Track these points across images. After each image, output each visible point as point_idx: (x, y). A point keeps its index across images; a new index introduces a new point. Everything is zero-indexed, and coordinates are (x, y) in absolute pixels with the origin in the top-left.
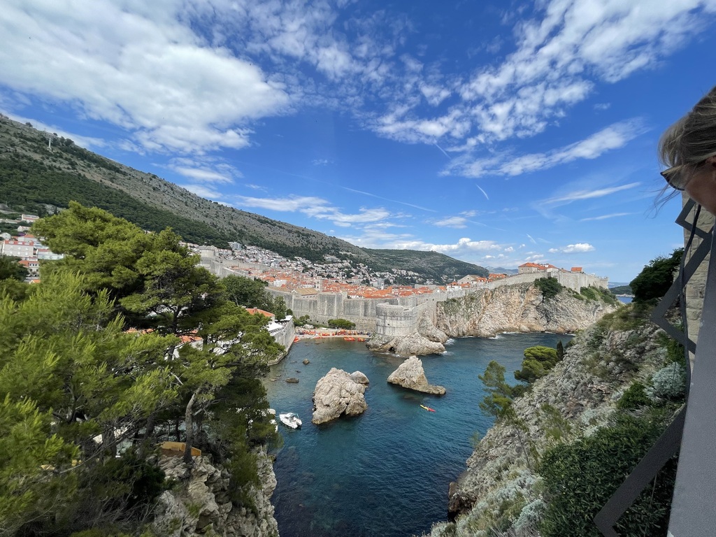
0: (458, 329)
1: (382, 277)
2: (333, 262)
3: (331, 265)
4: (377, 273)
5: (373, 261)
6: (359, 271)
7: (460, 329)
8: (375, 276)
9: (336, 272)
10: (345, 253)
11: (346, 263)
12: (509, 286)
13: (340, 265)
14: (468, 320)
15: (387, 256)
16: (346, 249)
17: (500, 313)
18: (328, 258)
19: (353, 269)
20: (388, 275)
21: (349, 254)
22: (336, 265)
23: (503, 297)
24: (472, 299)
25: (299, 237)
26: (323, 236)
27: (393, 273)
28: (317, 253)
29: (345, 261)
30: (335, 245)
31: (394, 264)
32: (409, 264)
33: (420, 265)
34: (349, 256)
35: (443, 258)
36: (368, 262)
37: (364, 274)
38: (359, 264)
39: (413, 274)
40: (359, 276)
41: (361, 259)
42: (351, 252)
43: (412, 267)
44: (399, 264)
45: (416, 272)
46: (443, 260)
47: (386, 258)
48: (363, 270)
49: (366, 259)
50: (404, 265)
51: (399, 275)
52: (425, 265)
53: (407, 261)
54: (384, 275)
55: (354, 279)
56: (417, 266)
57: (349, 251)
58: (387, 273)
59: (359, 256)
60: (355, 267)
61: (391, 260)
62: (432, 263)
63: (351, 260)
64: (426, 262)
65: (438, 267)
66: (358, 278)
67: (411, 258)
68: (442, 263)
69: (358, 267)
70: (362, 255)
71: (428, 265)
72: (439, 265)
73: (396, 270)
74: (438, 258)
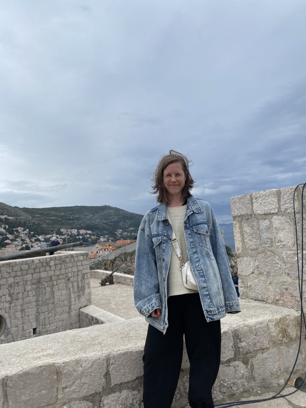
1: (46, 240)
4: (40, 237)
5: (36, 222)
6: (17, 237)
8: (38, 240)
12: (129, 253)
15: (54, 216)
19: (8, 236)
21: (3, 217)
23: (123, 265)
27: (61, 234)
31: (62, 224)
32: (80, 222)
33: (93, 222)
34: (3, 220)
35: (117, 212)
36: (30, 225)
37: (23, 240)
38: (17, 228)
39: (85, 232)
40: (16, 243)
41: (20, 222)
42: (6, 214)
43: (85, 225)
44: (69, 223)
45: (88, 230)
46: (117, 214)
47: (53, 218)
48: (22, 235)
49: (27, 221)
50: (74, 223)
51: (68, 235)
52: (98, 221)
53: (78, 219)
54: (50, 237)
55: (8, 247)
56: (89, 223)
57: (4, 213)
58: (54, 235)
59: (18, 219)
60: (11, 233)
61: (59, 219)
62: (105, 218)
63: (7, 225)
64: (99, 217)
65: (112, 222)
66: (14, 246)
67: (82, 215)
68: (116, 218)
69: (15, 233)
70: (21, 217)
71: (102, 221)
72: (113, 220)
73: (65, 230)
74: (112, 212)
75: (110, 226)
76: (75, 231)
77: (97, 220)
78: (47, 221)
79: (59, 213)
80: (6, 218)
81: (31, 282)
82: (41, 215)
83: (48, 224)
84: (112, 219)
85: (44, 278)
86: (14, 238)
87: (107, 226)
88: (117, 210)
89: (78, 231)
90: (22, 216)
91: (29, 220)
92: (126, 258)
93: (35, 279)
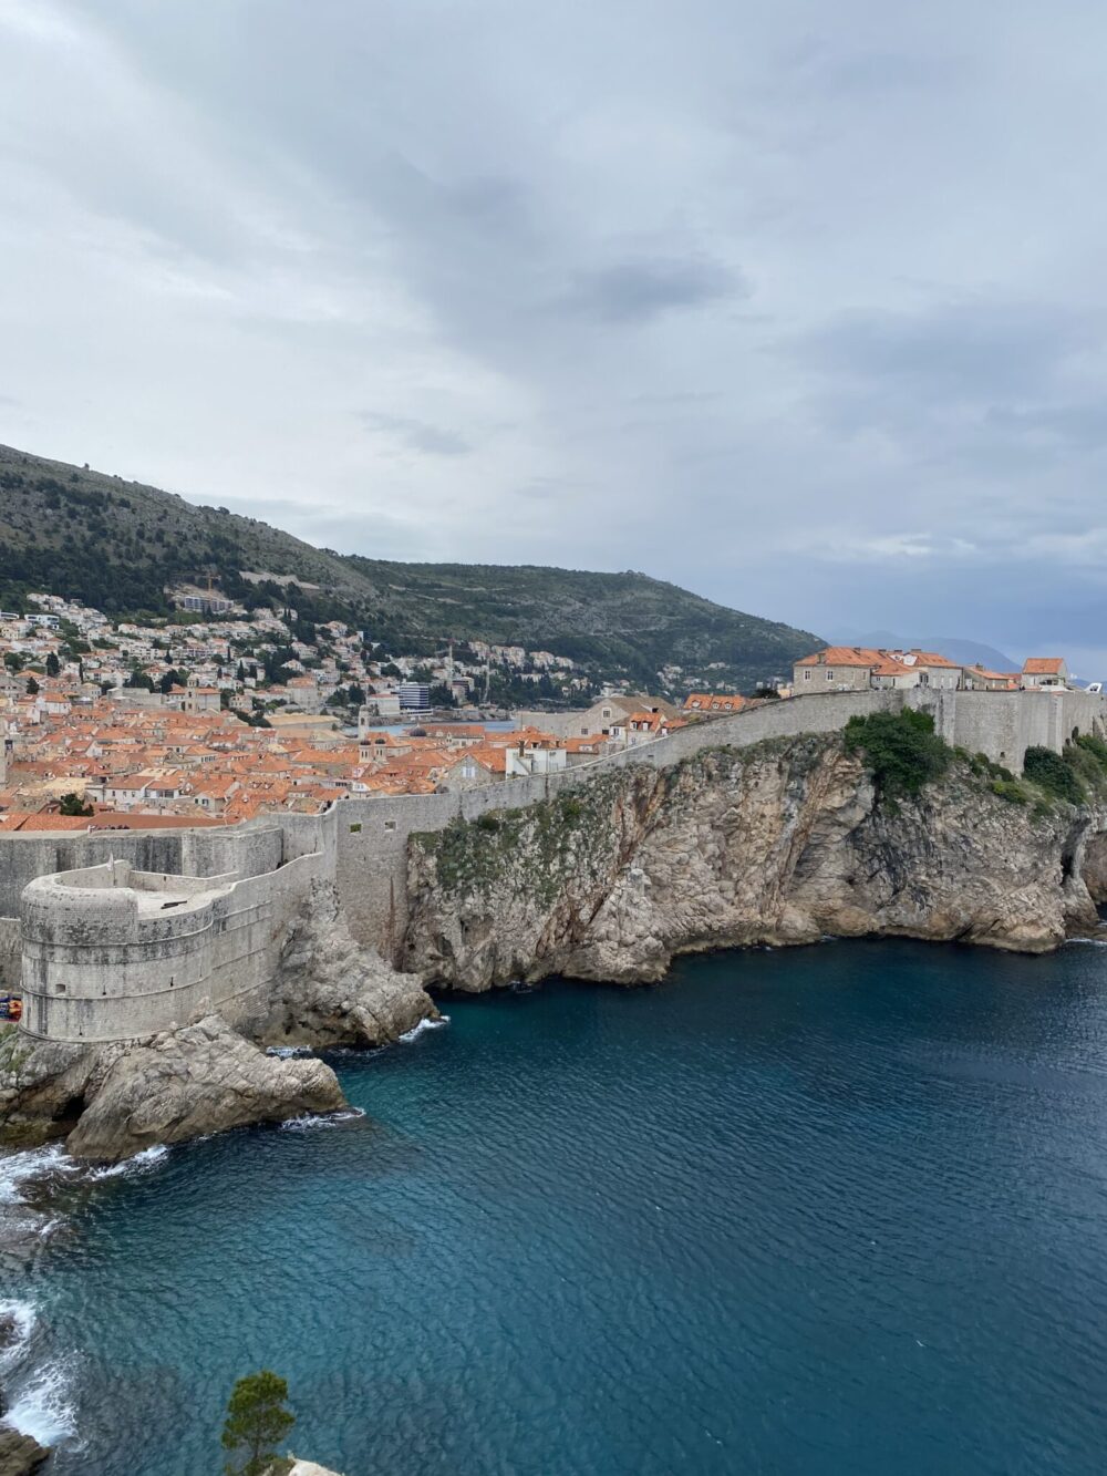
0: (493, 954)
1: (422, 676)
2: (208, 616)
3: (199, 629)
4: (401, 664)
5: (391, 612)
6: (324, 653)
7: (505, 951)
8: (393, 672)
9: (218, 659)
10: (266, 576)
11: (268, 620)
12: (739, 751)
13: (241, 629)
14: (543, 907)
15: (451, 593)
16: (275, 560)
17: (698, 864)
18: (189, 596)
19: (296, 646)
20: (447, 671)
21: (282, 581)
22: (221, 628)
23: (712, 797)
24: (571, 815)
25: (54, 505)
26: (167, 505)
27: (469, 658)
28: (137, 577)
29: (266, 612)
30: (218, 542)
31: (477, 625)
32: (538, 622)
33: (581, 628)
34: (283, 590)
35: (670, 602)
36: (370, 617)
37: (343, 667)
38: (327, 622)
39: (551, 663)
40: (321, 672)
41: (336, 605)
42: (292, 573)
43: (552, 637)
44: (499, 623)
45: (562, 656)
46: (669, 608)
47: (449, 601)
48: (342, 650)
49: (359, 602)
50: (517, 626)
51: (493, 665)
52: (600, 627)
53: (530, 612)
54: (433, 668)
55: (294, 686)
56: (569, 630)
57: (286, 569)
58: (446, 659)
59: (331, 592)
60: (307, 638)
61: (466, 607)
62: (624, 619)
63: (292, 608)
64: (604, 615)
65: (650, 634)
66: (314, 683)
67: (546, 600)
68: (665, 620)
69: (319, 638)
70: (342, 587)
71: (611, 628)
72: (653, 628)
73: (486, 648)
74: (649, 599)
75: (639, 647)
76: (516, 656)
77: (595, 624)
78: (428, 611)
79: (469, 587)
80: (292, 584)
82: (407, 585)
83: (430, 622)
84: (648, 625)
86: (314, 656)
87: (631, 647)
88: (670, 593)
89: (527, 654)
90: (346, 584)
91: (368, 601)
92: (722, 768)
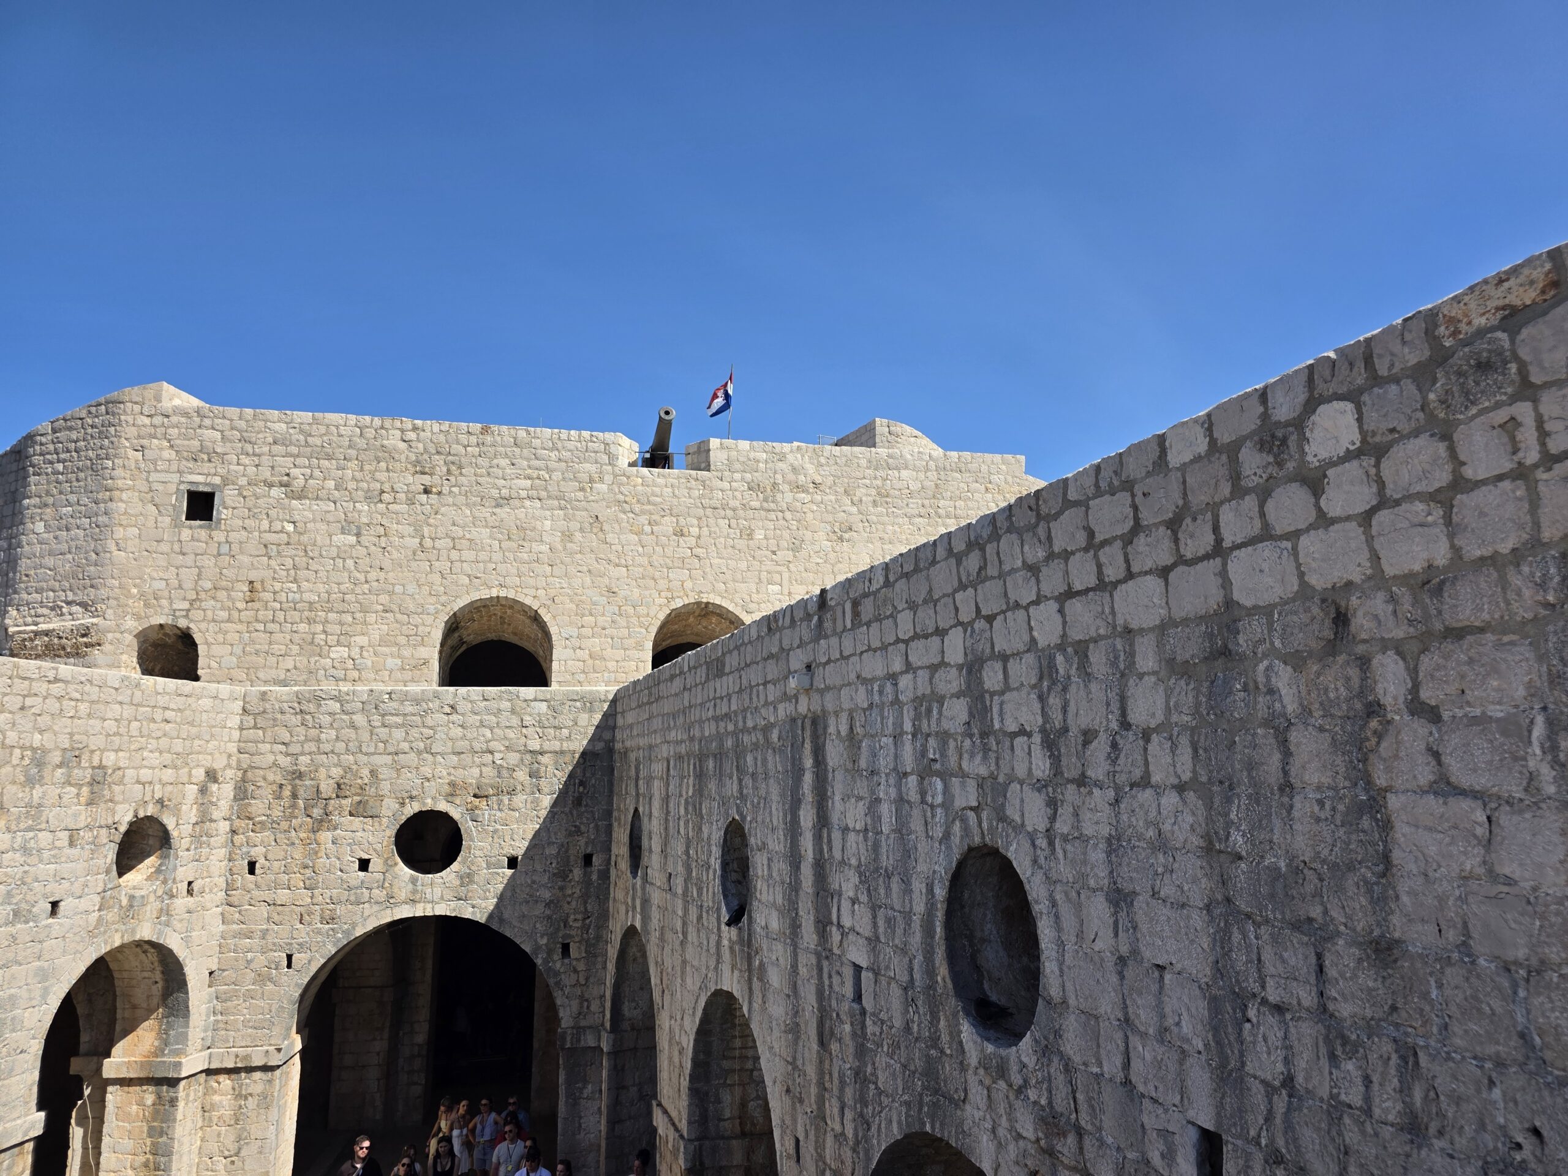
81: (1160, 645)
85: (1267, 611)
93: (1185, 621)
